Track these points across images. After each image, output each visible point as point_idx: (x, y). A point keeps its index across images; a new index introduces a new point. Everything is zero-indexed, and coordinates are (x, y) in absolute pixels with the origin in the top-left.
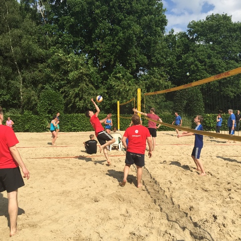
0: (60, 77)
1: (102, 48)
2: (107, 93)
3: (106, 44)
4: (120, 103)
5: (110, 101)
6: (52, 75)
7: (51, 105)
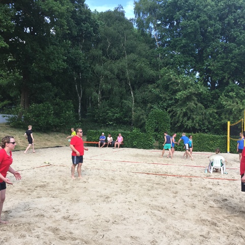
0: (169, 96)
1: (213, 66)
2: (217, 113)
3: (218, 62)
4: (231, 123)
5: (220, 121)
6: (161, 95)
7: (158, 123)
